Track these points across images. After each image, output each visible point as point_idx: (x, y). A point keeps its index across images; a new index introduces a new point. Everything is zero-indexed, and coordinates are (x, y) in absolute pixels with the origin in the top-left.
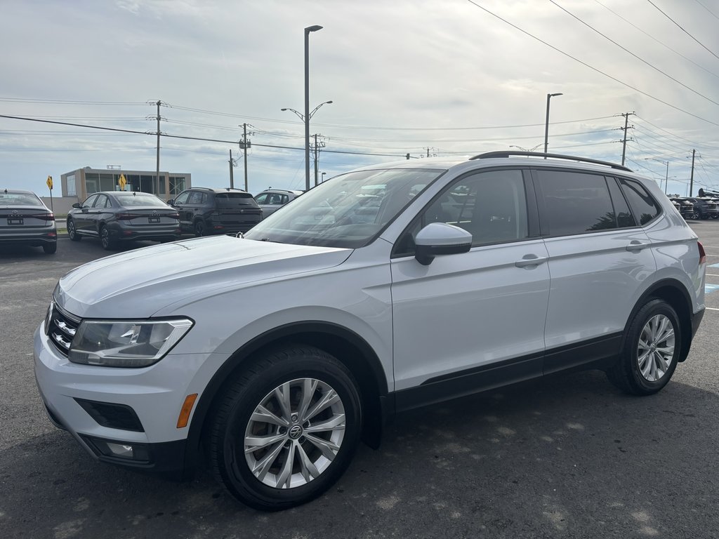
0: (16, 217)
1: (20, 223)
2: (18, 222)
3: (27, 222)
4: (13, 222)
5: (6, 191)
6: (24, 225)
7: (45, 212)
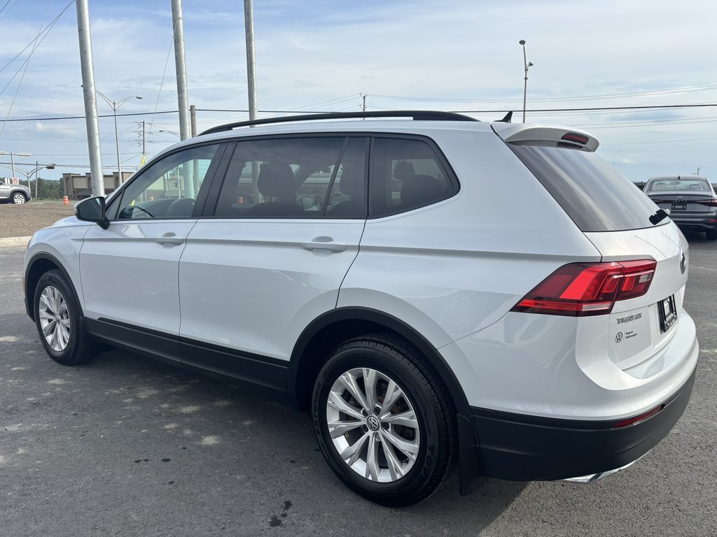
0: (681, 203)
1: (683, 209)
2: (681, 207)
3: (690, 207)
4: (677, 207)
5: (679, 178)
6: (687, 210)
7: (710, 198)
